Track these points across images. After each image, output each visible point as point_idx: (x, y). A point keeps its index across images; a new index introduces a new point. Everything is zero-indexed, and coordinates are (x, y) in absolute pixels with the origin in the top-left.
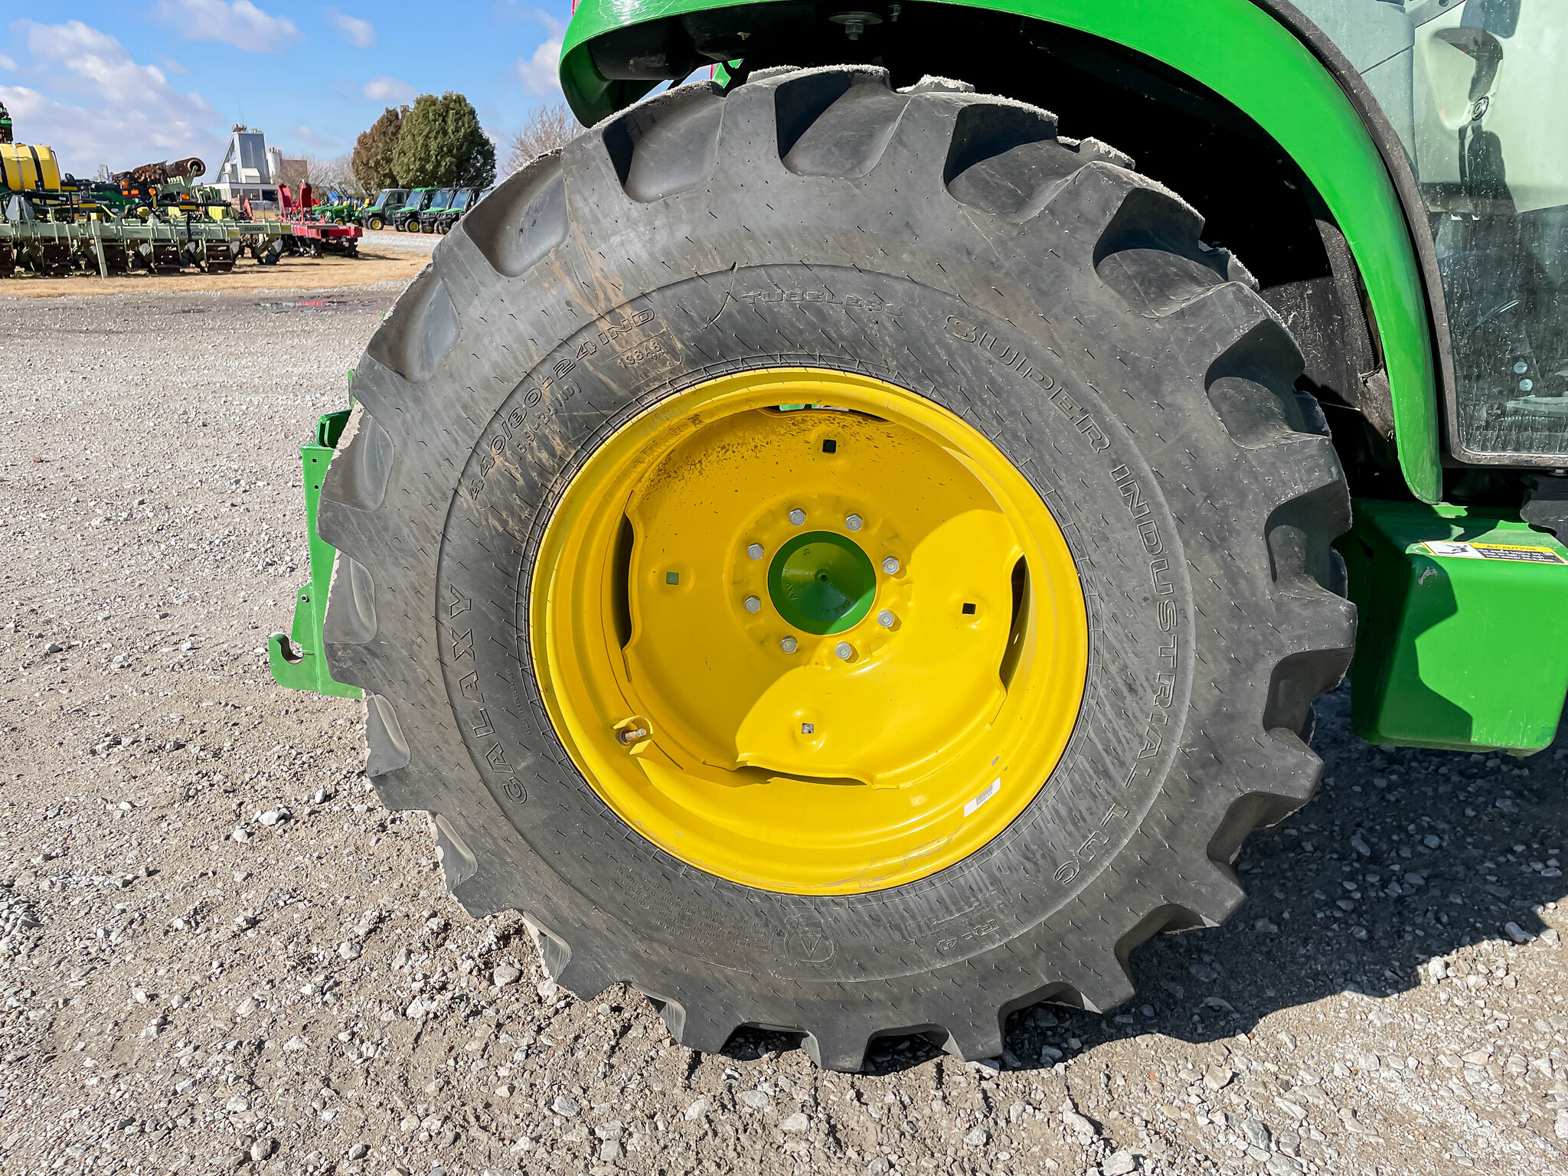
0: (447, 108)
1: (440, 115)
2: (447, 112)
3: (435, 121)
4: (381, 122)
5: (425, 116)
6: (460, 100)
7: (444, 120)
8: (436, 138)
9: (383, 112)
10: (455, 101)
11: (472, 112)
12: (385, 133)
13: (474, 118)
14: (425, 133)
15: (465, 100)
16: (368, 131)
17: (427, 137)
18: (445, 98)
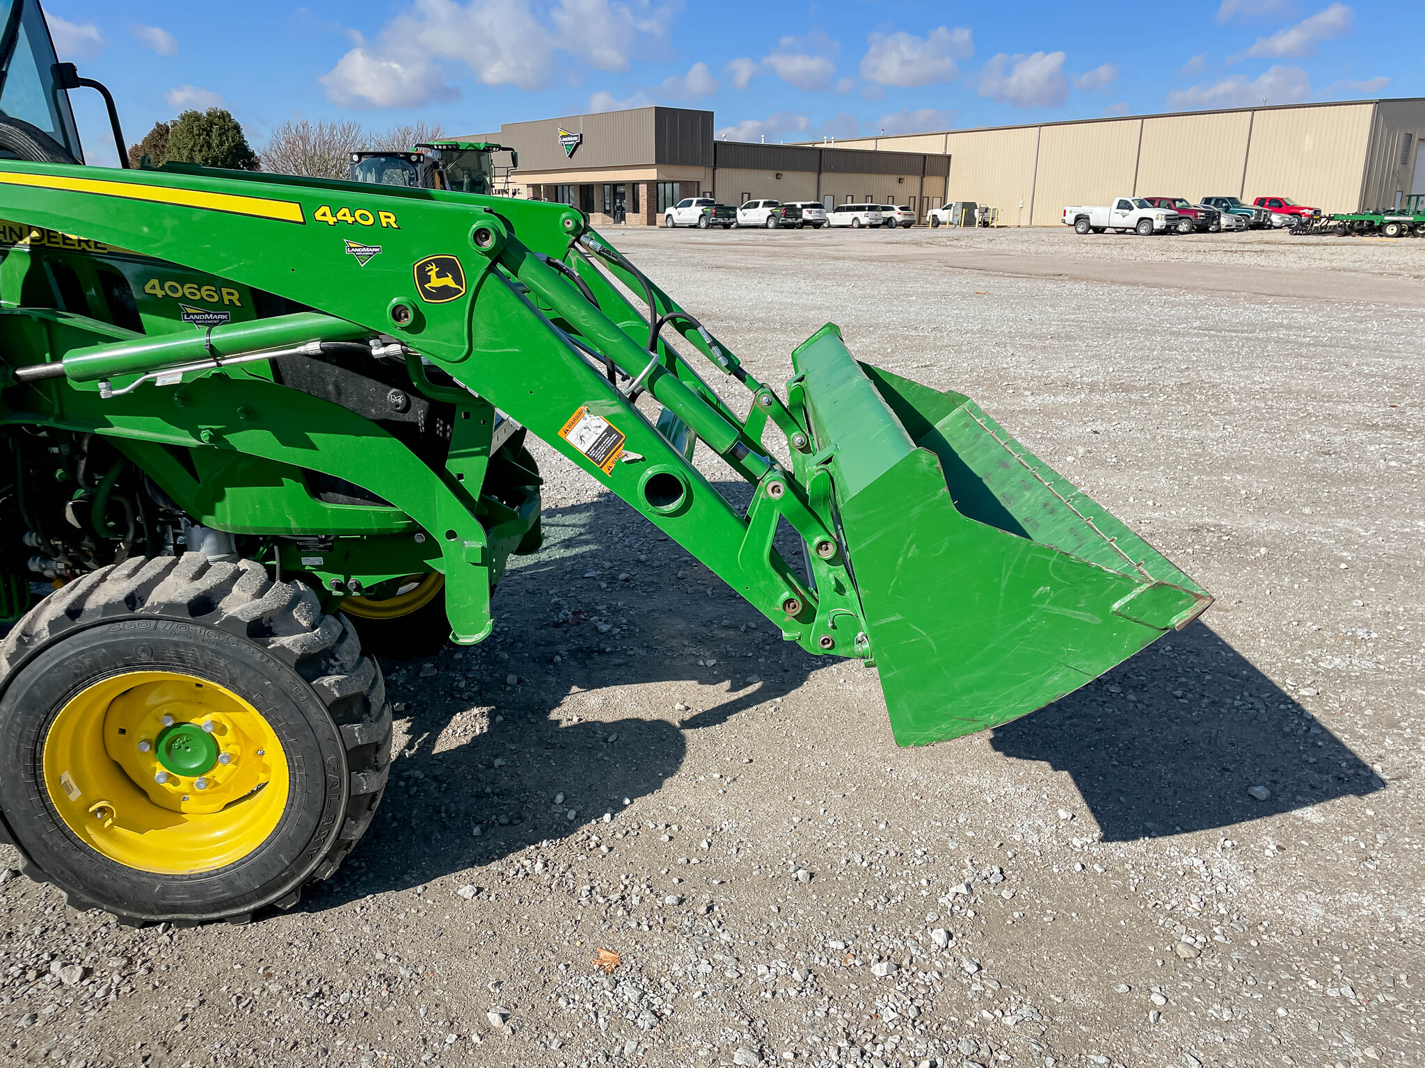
0: (211, 124)
1: (204, 130)
2: (211, 126)
3: (199, 135)
4: (152, 135)
5: (190, 131)
6: (224, 116)
7: (208, 135)
8: (200, 151)
9: (154, 126)
10: (219, 118)
11: (237, 128)
12: (155, 146)
13: (239, 132)
14: (190, 146)
15: (229, 116)
16: (140, 144)
17: (192, 150)
18: (209, 114)
